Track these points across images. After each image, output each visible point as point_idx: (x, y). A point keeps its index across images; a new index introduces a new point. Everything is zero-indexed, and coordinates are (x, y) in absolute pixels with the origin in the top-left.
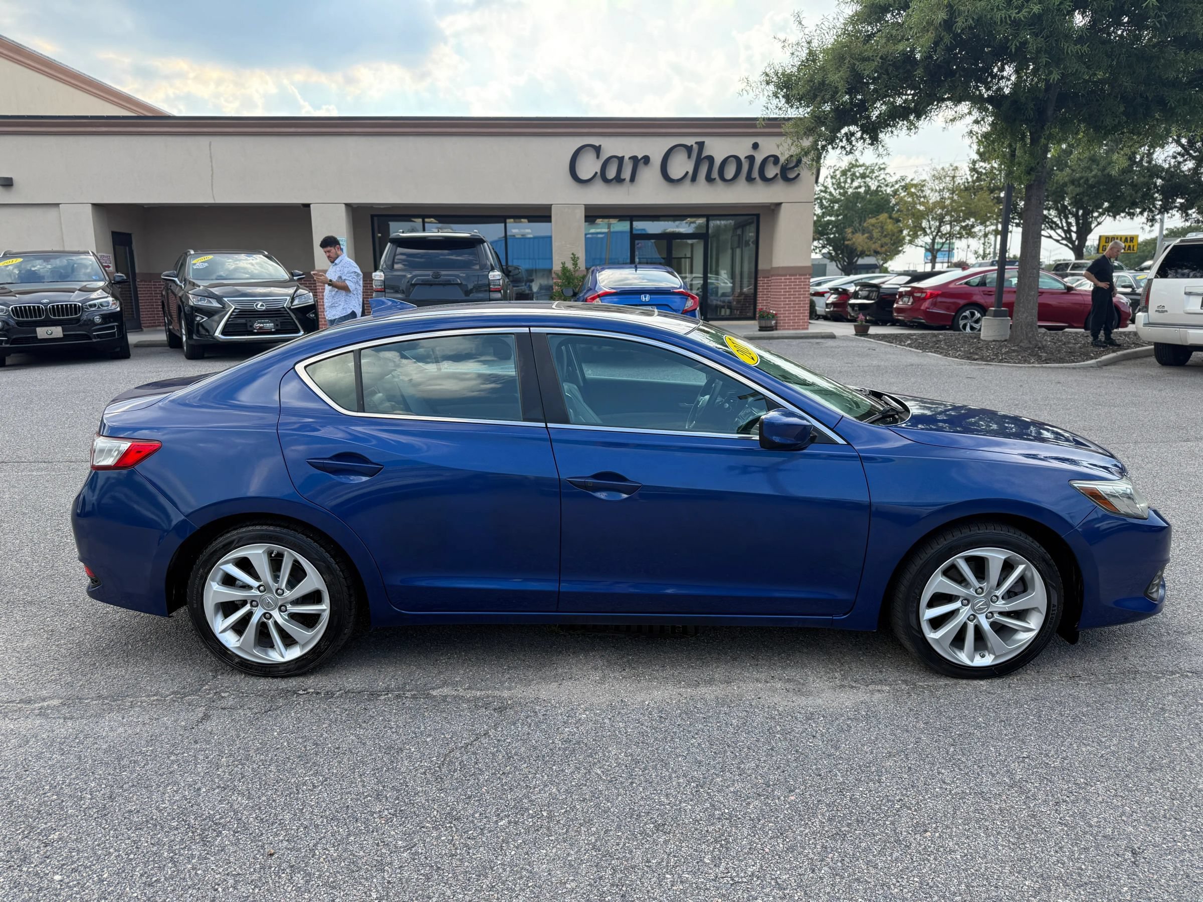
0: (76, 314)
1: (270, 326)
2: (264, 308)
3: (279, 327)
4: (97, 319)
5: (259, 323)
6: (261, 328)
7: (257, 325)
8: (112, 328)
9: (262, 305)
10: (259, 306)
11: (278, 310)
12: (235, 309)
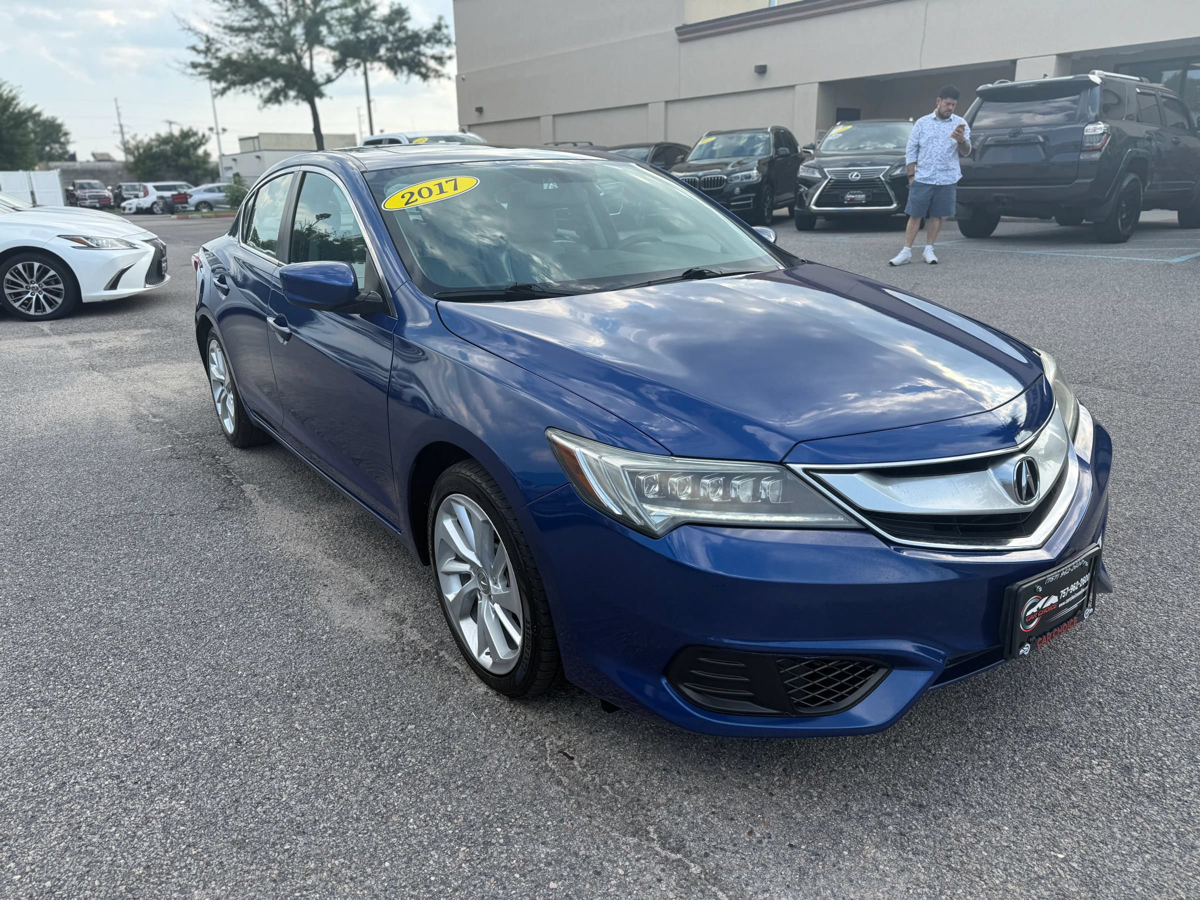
0: (720, 186)
1: (861, 197)
2: (858, 178)
3: (870, 199)
4: (738, 190)
5: (850, 194)
6: (852, 199)
7: (849, 196)
8: (748, 199)
9: (857, 176)
10: (853, 177)
11: (873, 180)
12: (831, 179)
